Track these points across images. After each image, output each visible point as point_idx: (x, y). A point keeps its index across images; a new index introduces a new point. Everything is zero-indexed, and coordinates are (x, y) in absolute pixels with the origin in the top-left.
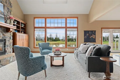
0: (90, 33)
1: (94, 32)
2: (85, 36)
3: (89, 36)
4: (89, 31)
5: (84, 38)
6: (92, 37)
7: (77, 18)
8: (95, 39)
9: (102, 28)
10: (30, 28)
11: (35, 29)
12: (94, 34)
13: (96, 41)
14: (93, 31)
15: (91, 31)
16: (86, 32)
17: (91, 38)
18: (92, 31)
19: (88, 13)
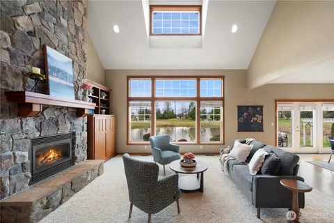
0: (250, 111)
1: (258, 110)
2: (239, 116)
3: (249, 117)
4: (248, 107)
5: (239, 123)
6: (255, 119)
7: (223, 77)
8: (261, 124)
9: (276, 101)
10: (118, 101)
11: (130, 102)
12: (260, 112)
13: (264, 130)
14: (257, 107)
15: (252, 107)
16: (241, 109)
17: (252, 121)
18: (255, 107)
19: (246, 68)
